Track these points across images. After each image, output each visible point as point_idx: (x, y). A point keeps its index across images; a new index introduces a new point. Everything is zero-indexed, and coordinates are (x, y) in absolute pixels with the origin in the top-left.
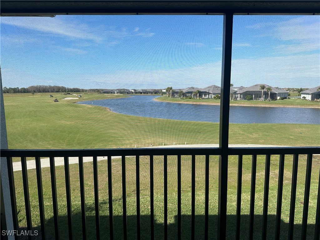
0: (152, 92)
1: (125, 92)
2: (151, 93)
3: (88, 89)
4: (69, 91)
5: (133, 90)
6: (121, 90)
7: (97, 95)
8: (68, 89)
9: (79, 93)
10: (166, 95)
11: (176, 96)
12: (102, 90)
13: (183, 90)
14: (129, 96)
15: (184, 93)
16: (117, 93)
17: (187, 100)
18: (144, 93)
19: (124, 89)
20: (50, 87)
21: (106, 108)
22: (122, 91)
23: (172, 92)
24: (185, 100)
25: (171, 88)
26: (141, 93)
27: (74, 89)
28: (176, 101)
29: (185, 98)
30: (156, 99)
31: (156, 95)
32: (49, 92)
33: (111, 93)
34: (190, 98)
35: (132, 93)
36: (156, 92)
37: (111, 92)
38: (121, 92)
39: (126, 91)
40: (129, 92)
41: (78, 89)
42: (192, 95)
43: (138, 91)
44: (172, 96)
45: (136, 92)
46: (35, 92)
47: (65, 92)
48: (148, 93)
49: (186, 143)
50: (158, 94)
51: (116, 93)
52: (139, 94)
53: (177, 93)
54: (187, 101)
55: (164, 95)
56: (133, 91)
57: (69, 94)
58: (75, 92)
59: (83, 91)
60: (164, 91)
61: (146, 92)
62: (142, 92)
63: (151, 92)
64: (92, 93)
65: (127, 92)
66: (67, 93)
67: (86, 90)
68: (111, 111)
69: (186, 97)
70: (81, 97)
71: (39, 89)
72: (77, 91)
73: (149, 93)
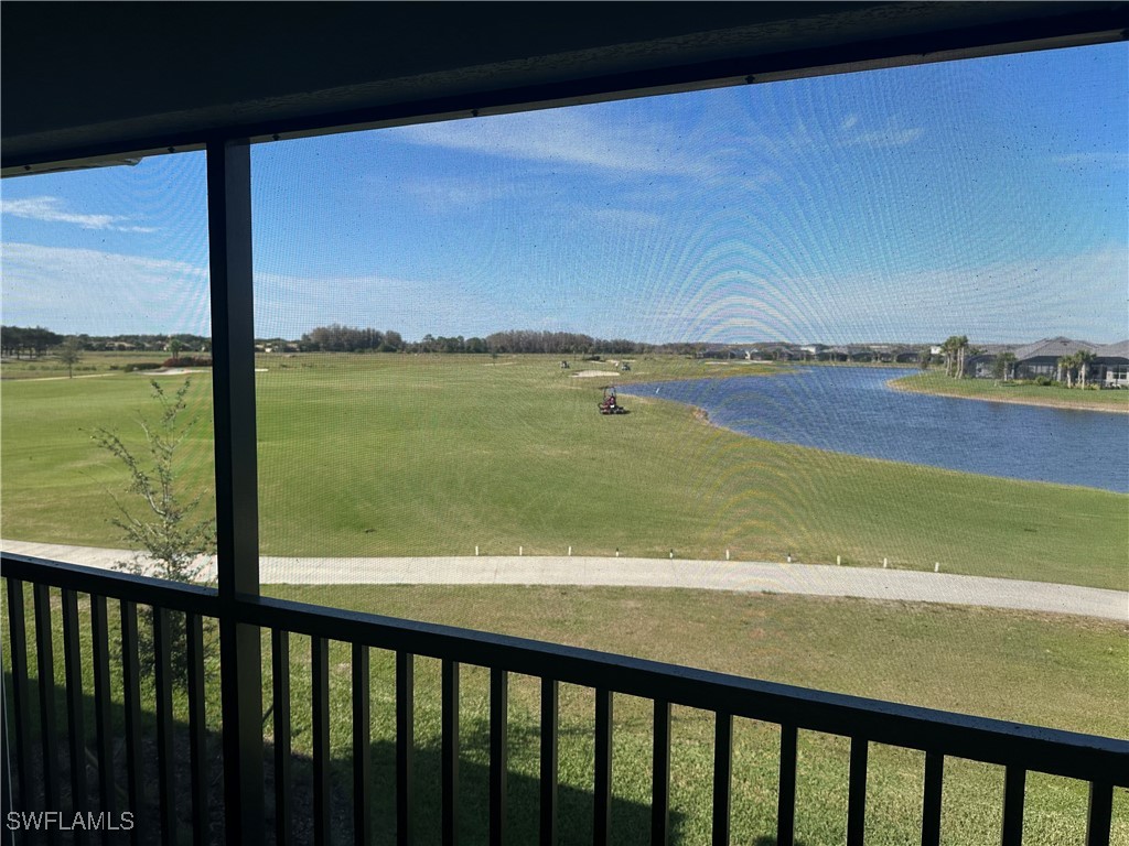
0: (887, 356)
1: (782, 355)
2: (884, 357)
3: (658, 343)
4: (599, 350)
5: (814, 345)
6: (771, 345)
7: (683, 364)
8: (599, 342)
9: (628, 356)
10: (942, 368)
11: (983, 373)
12: (704, 346)
13: (1012, 351)
14: (794, 369)
15: (1021, 363)
16: (752, 358)
17: (1030, 389)
18: (856, 358)
19: (783, 344)
20: (548, 336)
21: (692, 410)
22: (770, 350)
23: (973, 360)
24: (1019, 390)
25: (964, 343)
26: (843, 358)
27: (616, 343)
28: (978, 391)
29: (1020, 382)
30: (892, 383)
31: (899, 365)
32: (542, 351)
33: (733, 356)
34: (1047, 384)
35: (809, 356)
36: (904, 355)
37: (735, 354)
38: (769, 353)
39: (784, 350)
40: (792, 355)
41: (628, 343)
42: (1056, 370)
43: (831, 350)
44: (965, 371)
45: (824, 354)
46: (504, 350)
47: (586, 352)
48: (869, 360)
49: (937, 565)
50: (910, 362)
51: (749, 357)
52: (833, 364)
53: (986, 359)
54: (1030, 395)
55: (933, 368)
56: (813, 350)
57: (598, 359)
58: (618, 352)
59: (643, 349)
60: (935, 351)
61: (863, 355)
62: (845, 352)
63: (882, 355)
64: (670, 356)
65: (790, 355)
66: (591, 356)
67: (654, 347)
68: (705, 422)
69: (1030, 376)
70: (628, 369)
71: (518, 344)
72: (623, 349)
73: (877, 358)
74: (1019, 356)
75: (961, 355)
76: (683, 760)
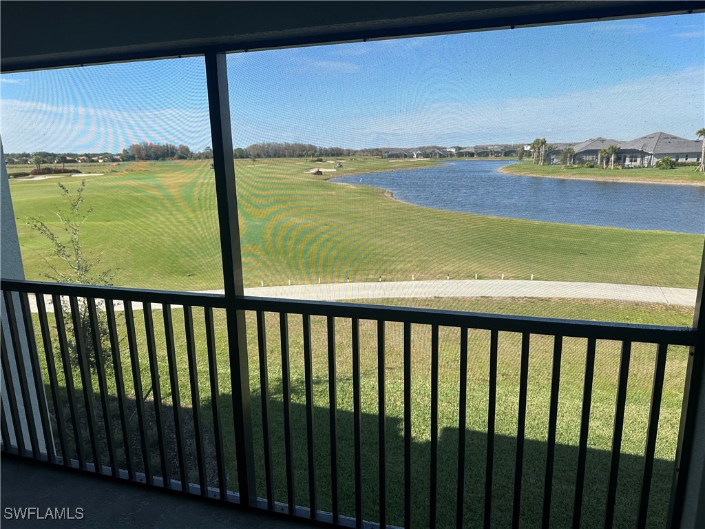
0: (498, 152)
1: (435, 154)
2: (496, 153)
3: (359, 149)
4: (321, 155)
5: (454, 147)
6: (428, 148)
7: (373, 162)
8: (321, 149)
9: (341, 158)
10: (531, 159)
11: (555, 161)
12: (387, 150)
13: (571, 147)
15: (577, 154)
16: (417, 157)
17: (583, 170)
18: (479, 154)
19: (435, 147)
20: (288, 147)
21: (384, 192)
22: (428, 151)
23: (548, 153)
24: (575, 171)
25: (544, 142)
26: (472, 155)
27: (332, 149)
28: (554, 172)
29: (576, 166)
30: (502, 169)
31: (507, 158)
32: (285, 156)
33: (405, 156)
34: (592, 167)
35: (452, 155)
36: (508, 152)
37: (406, 154)
38: (426, 153)
39: (437, 151)
40: (443, 154)
41: (340, 149)
42: (597, 158)
43: (465, 150)
44: (545, 160)
45: (461, 153)
46: (259, 156)
47: (313, 155)
48: (487, 155)
50: (512, 156)
51: (415, 156)
52: (467, 158)
53: (557, 153)
54: (582, 174)
55: (526, 159)
56: (454, 150)
57: (321, 160)
58: (333, 155)
59: (349, 153)
60: (527, 148)
61: (483, 153)
62: (474, 152)
63: (495, 152)
64: (367, 157)
65: (441, 154)
66: (316, 159)
67: (356, 152)
68: (393, 199)
69: (582, 162)
70: (341, 166)
71: (268, 152)
72: (336, 153)
73: (492, 154)
74: (576, 149)
75: (542, 151)
76: (398, 391)
